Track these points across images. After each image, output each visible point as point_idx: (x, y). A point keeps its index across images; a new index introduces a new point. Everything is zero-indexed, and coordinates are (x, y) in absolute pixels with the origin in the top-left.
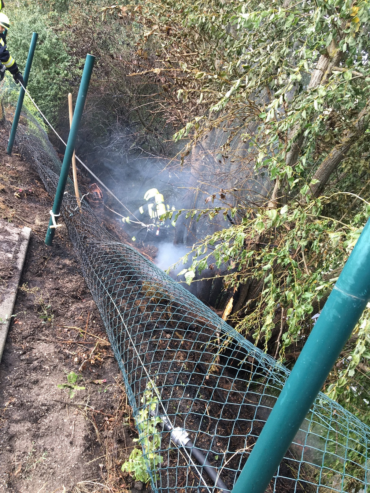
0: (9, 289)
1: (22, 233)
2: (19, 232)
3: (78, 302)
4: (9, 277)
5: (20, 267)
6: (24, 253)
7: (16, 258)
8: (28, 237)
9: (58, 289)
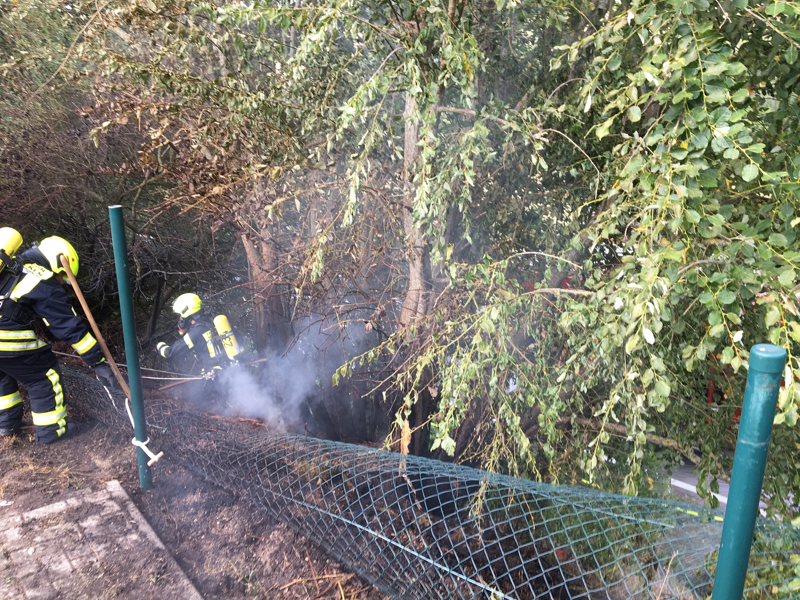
0: (179, 585)
1: (114, 495)
2: (108, 496)
3: (258, 546)
4: (165, 568)
5: (159, 544)
6: (143, 521)
7: (143, 535)
8: (127, 497)
9: (225, 545)
